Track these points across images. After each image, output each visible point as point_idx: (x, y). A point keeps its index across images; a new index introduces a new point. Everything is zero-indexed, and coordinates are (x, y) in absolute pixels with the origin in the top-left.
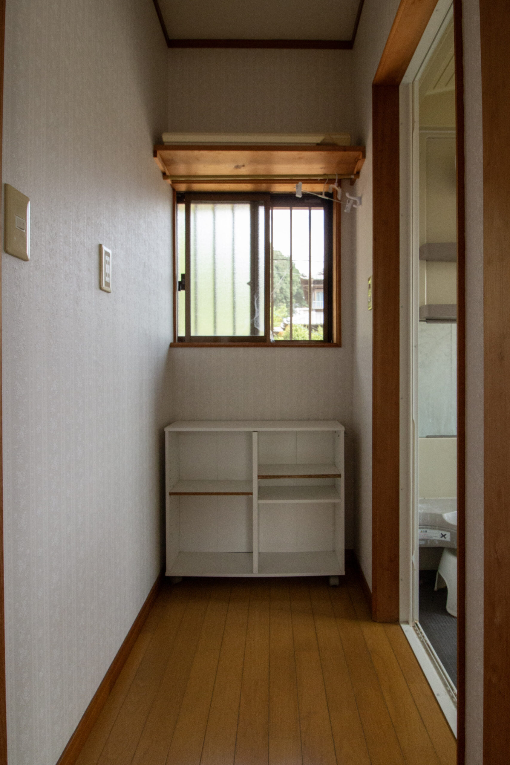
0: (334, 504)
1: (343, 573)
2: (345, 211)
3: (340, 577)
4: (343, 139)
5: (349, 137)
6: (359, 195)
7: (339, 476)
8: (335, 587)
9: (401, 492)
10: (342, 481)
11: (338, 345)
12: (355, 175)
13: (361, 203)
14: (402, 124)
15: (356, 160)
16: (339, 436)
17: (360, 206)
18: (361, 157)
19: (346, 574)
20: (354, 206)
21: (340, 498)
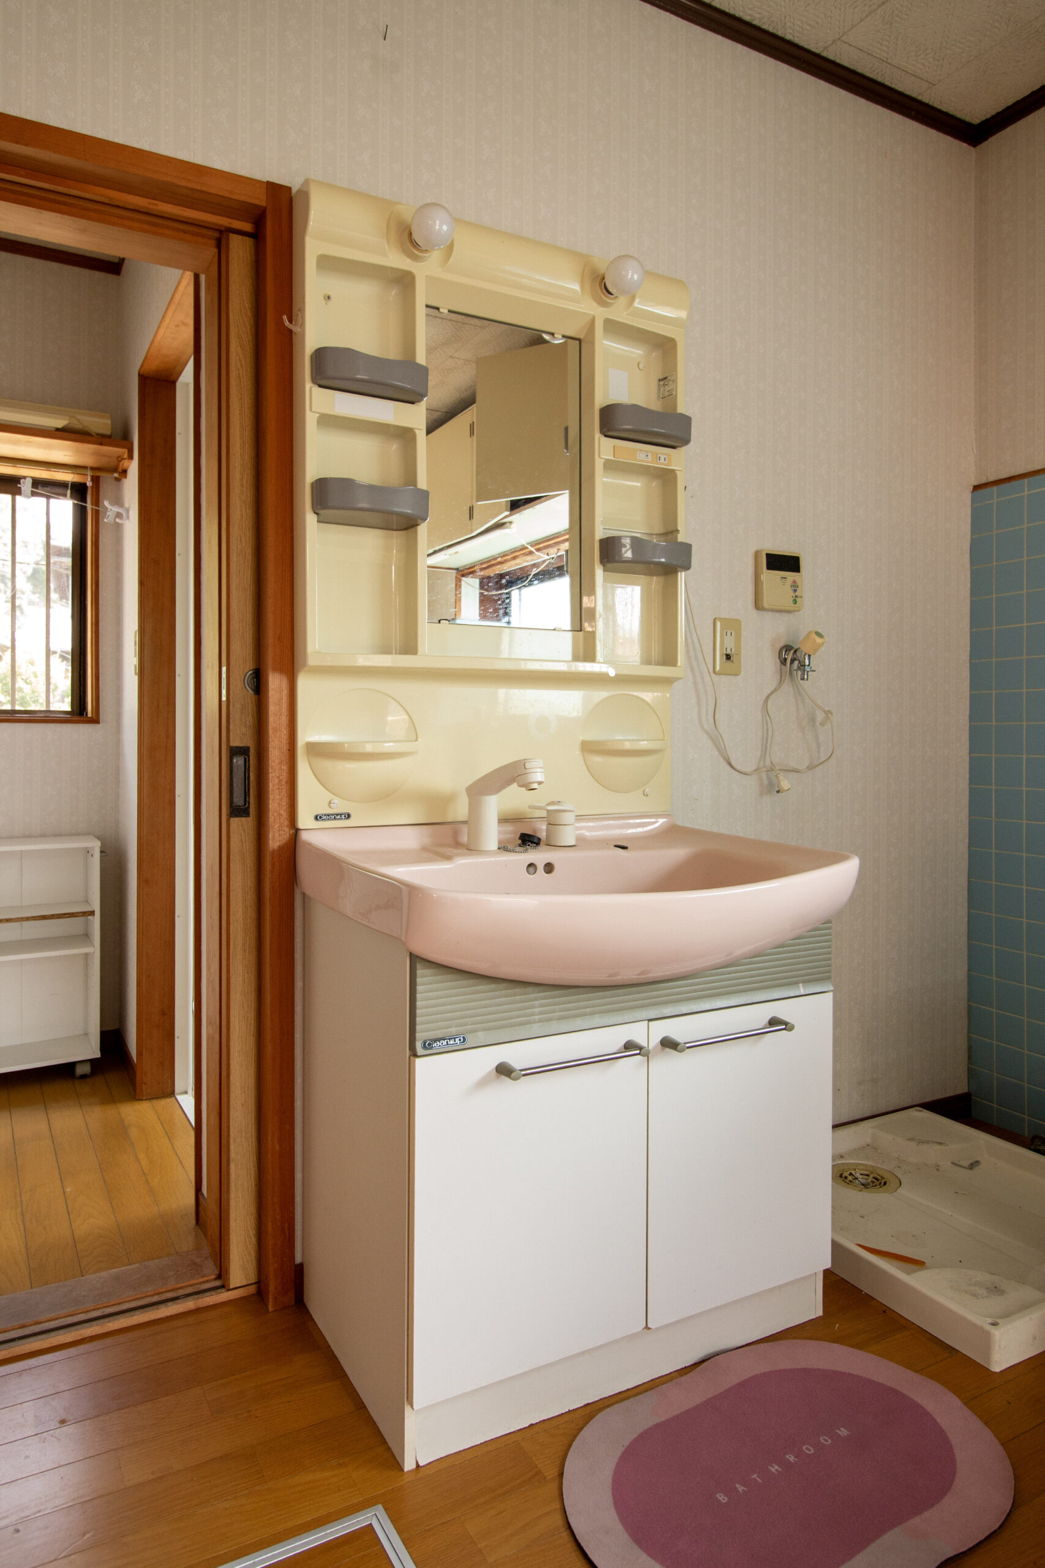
0: (87, 955)
1: (98, 1055)
2: (105, 520)
3: (92, 1061)
4: (100, 423)
5: (109, 422)
6: (126, 505)
7: (92, 913)
8: (84, 1077)
9: (177, 919)
10: (96, 921)
11: (95, 720)
12: (120, 473)
13: (128, 517)
14: (179, 434)
15: (119, 459)
16: (92, 855)
17: (127, 521)
18: (126, 456)
19: (101, 1054)
20: (118, 520)
21: (94, 946)
